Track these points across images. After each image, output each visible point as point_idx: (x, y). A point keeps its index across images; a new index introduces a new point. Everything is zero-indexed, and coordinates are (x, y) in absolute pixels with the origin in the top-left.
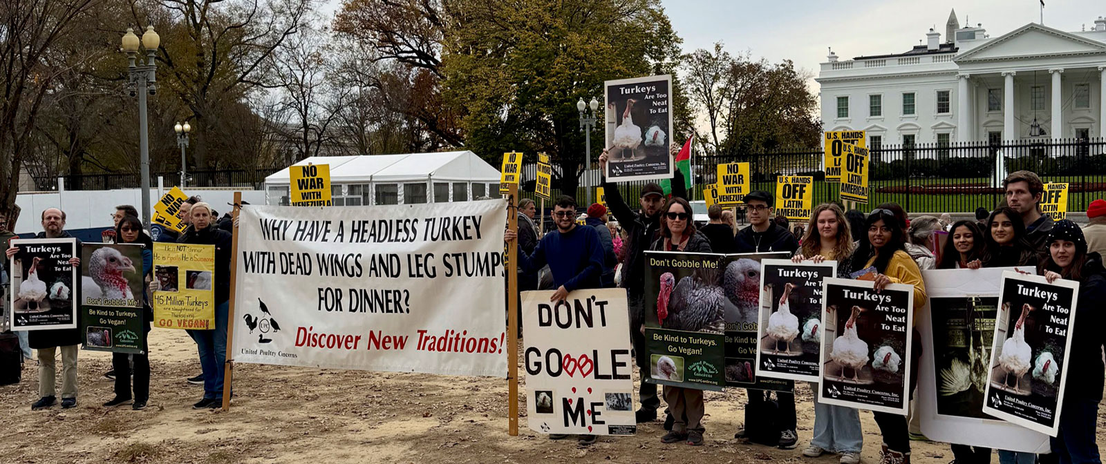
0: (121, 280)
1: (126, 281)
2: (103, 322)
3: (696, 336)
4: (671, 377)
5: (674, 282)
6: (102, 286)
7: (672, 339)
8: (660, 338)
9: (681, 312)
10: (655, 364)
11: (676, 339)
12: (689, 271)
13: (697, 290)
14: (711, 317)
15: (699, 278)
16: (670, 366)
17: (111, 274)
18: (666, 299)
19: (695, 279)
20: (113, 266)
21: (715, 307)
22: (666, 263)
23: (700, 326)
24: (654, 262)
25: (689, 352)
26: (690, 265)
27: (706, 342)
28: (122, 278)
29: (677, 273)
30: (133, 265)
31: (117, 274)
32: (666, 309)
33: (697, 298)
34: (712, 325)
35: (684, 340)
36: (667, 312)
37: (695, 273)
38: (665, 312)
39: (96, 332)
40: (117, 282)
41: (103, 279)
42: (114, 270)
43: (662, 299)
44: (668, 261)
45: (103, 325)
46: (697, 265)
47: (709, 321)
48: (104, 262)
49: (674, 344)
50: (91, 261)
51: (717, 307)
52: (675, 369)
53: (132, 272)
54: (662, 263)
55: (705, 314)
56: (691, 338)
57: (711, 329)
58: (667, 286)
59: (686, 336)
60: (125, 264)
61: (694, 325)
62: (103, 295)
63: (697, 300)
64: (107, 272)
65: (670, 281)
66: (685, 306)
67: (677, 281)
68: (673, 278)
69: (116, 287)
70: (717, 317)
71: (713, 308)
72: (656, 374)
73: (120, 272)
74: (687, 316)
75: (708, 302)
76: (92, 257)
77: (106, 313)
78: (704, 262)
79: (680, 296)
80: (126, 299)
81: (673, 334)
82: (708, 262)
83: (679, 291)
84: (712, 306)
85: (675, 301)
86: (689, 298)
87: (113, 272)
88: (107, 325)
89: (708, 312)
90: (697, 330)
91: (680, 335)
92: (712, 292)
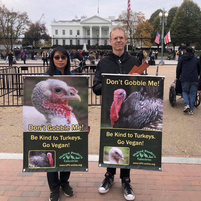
0: (65, 108)
1: (71, 108)
2: (45, 145)
3: (140, 133)
4: (119, 162)
5: (125, 95)
6: (46, 114)
7: (121, 135)
8: (111, 135)
9: (130, 116)
10: (107, 154)
11: (124, 135)
12: (138, 88)
13: (143, 101)
14: (152, 119)
15: (145, 93)
16: (119, 154)
17: (56, 103)
18: (118, 107)
19: (142, 94)
20: (59, 96)
21: (155, 113)
22: (119, 82)
23: (144, 125)
24: (109, 82)
25: (134, 144)
26: (139, 83)
27: (147, 136)
28: (67, 106)
29: (128, 89)
30: (78, 94)
31: (62, 103)
32: (117, 114)
33: (142, 106)
34: (152, 125)
35: (130, 136)
36: (118, 117)
37: (142, 89)
38: (116, 117)
39: (38, 155)
40: (62, 110)
41: (48, 107)
42: (60, 100)
43: (114, 108)
44: (121, 81)
45: (46, 148)
46: (144, 83)
47: (150, 122)
48: (48, 93)
49: (122, 139)
50: (34, 92)
51: (157, 112)
52: (123, 156)
53: (77, 100)
54: (116, 82)
55: (147, 117)
56: (136, 134)
57: (152, 128)
58: (119, 98)
59: (133, 132)
60: (71, 94)
61: (139, 125)
62: (47, 122)
63: (142, 108)
64: (52, 101)
65: (122, 95)
66: (133, 112)
67: (128, 95)
68: (125, 93)
69: (60, 114)
70: (156, 120)
71: (153, 113)
72: (107, 160)
73: (66, 101)
74: (134, 119)
75: (151, 109)
76: (35, 89)
77: (49, 138)
78: (149, 81)
79: (129, 105)
80: (70, 125)
81: (123, 132)
82: (153, 82)
83: (129, 102)
84: (153, 112)
85: (125, 109)
86: (137, 107)
87: (59, 101)
88: (51, 148)
89: (150, 116)
90: (141, 128)
91: (127, 132)
92: (154, 102)
